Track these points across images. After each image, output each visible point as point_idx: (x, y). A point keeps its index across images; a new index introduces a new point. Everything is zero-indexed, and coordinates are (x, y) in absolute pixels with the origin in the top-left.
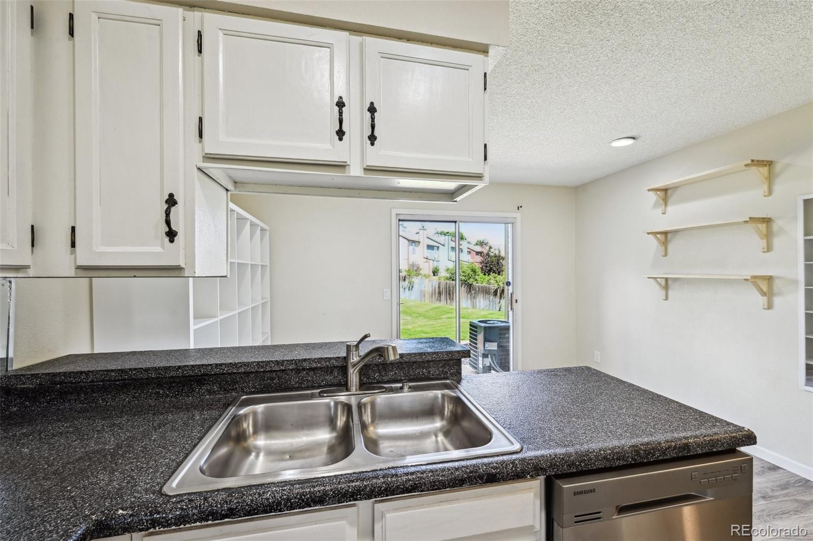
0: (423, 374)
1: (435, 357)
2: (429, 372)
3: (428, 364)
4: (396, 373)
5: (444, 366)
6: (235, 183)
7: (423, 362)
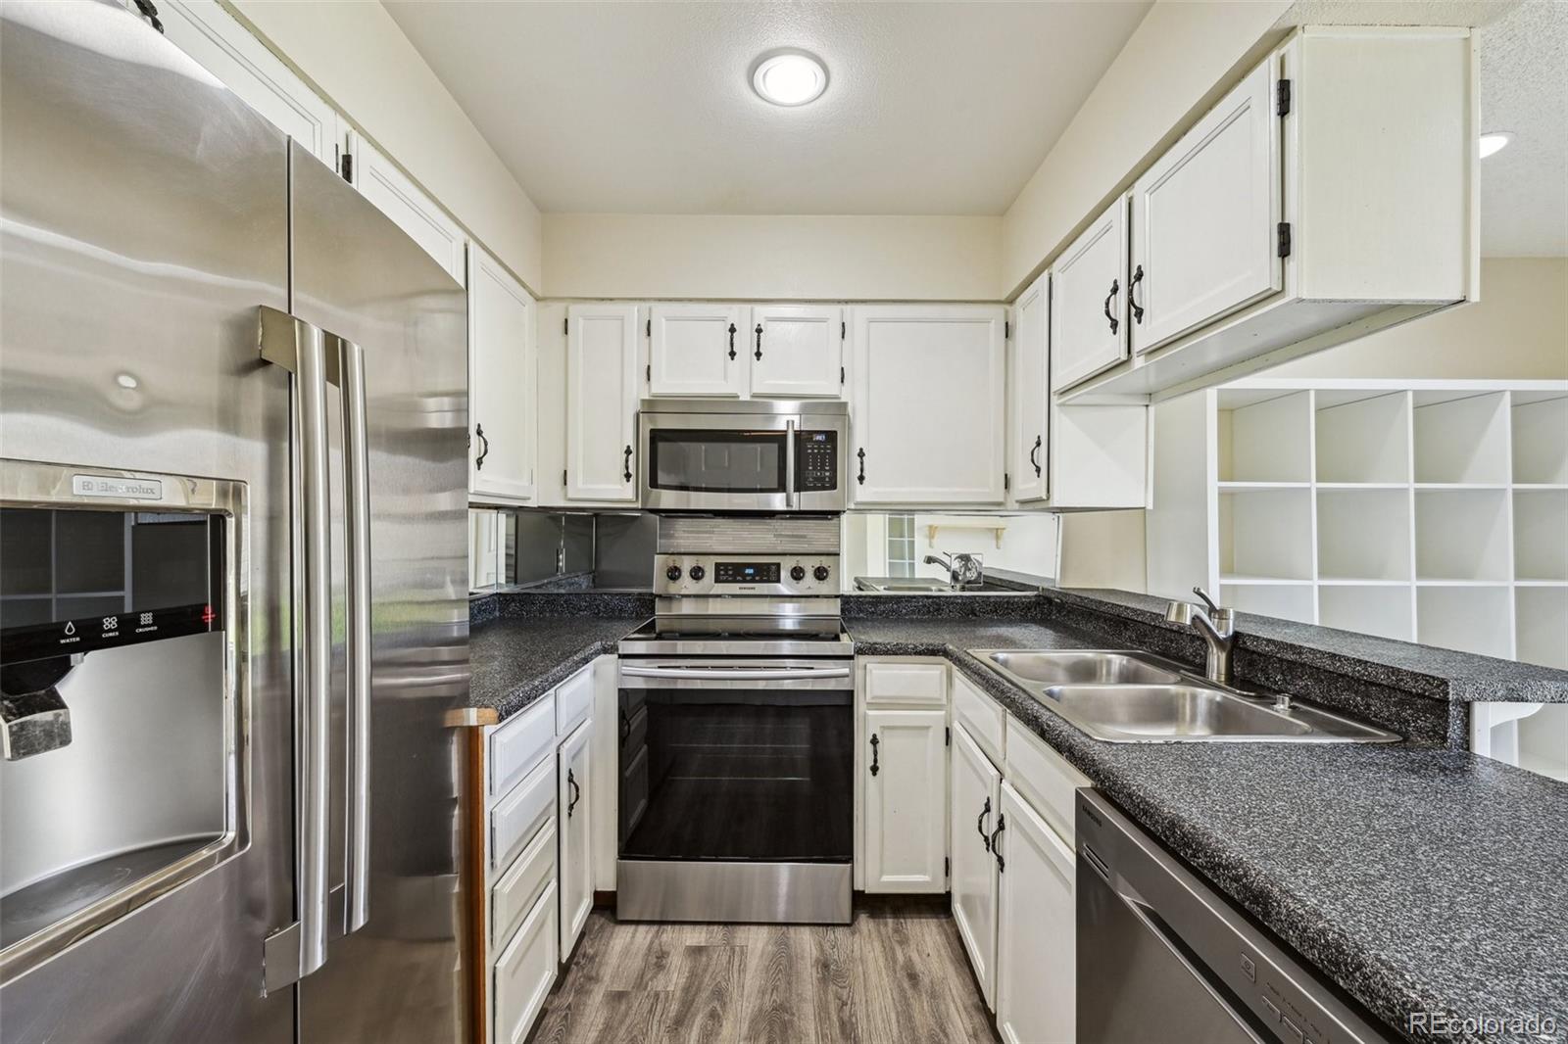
0: (1356, 706)
1: (1359, 671)
2: (1368, 706)
3: (1367, 689)
4: (1307, 685)
5: (1401, 703)
6: (1150, 394)
7: (1358, 680)
